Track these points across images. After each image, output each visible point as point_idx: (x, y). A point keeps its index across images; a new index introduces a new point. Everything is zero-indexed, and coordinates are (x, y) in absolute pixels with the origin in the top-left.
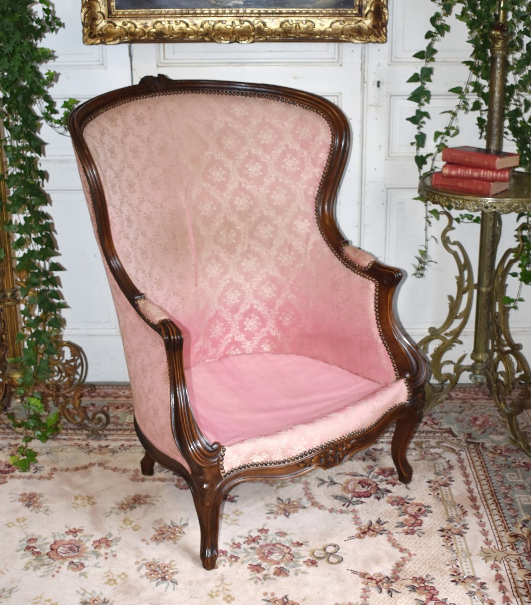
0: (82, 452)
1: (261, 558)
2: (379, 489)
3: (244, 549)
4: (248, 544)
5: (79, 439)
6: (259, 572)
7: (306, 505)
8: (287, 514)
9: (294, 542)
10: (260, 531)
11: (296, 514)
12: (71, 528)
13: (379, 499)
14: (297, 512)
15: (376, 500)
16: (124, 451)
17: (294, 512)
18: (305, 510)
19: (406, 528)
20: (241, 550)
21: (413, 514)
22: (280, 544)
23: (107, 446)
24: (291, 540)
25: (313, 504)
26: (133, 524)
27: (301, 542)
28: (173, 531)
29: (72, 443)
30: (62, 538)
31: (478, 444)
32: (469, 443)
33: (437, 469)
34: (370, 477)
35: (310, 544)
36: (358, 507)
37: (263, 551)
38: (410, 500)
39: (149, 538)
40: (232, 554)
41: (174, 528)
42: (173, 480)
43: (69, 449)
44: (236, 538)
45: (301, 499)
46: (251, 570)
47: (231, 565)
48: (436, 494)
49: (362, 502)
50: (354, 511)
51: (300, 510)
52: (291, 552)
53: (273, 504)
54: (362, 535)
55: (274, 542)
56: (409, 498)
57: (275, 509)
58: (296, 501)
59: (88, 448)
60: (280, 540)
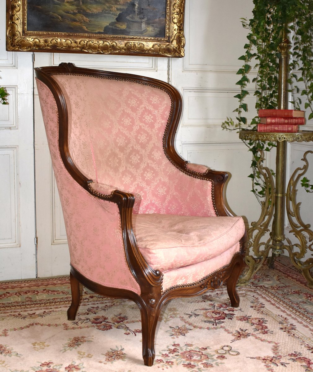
0: (19, 318)
1: (187, 360)
2: (226, 314)
3: (172, 357)
4: (172, 354)
5: (11, 312)
6: (193, 368)
7: (191, 328)
8: (183, 334)
9: (200, 348)
10: (174, 345)
11: (188, 334)
12: (43, 362)
13: (231, 319)
14: (188, 332)
15: (230, 320)
16: (48, 315)
17: (186, 332)
18: (192, 330)
19: (260, 331)
20: (170, 357)
21: (258, 323)
22: (192, 350)
23: (34, 314)
24: (197, 347)
25: (195, 327)
26: (86, 354)
27: (204, 348)
28: (117, 354)
29: (8, 314)
30: (40, 369)
31: (261, 286)
32: (257, 287)
33: (250, 300)
34: (216, 309)
35: (211, 347)
36: (222, 324)
37: (186, 356)
38: (249, 317)
39: (104, 361)
40: (166, 360)
41: (117, 352)
42: (93, 326)
43: (8, 318)
44: (161, 352)
45: (185, 326)
46: (186, 367)
47: (171, 367)
48: (261, 312)
49: (223, 322)
50: (221, 327)
51: (189, 331)
52: (203, 354)
53: (170, 331)
54: (238, 338)
55: (188, 350)
56: (247, 316)
57: (173, 333)
58: (182, 327)
59: (22, 316)
60: (191, 348)
